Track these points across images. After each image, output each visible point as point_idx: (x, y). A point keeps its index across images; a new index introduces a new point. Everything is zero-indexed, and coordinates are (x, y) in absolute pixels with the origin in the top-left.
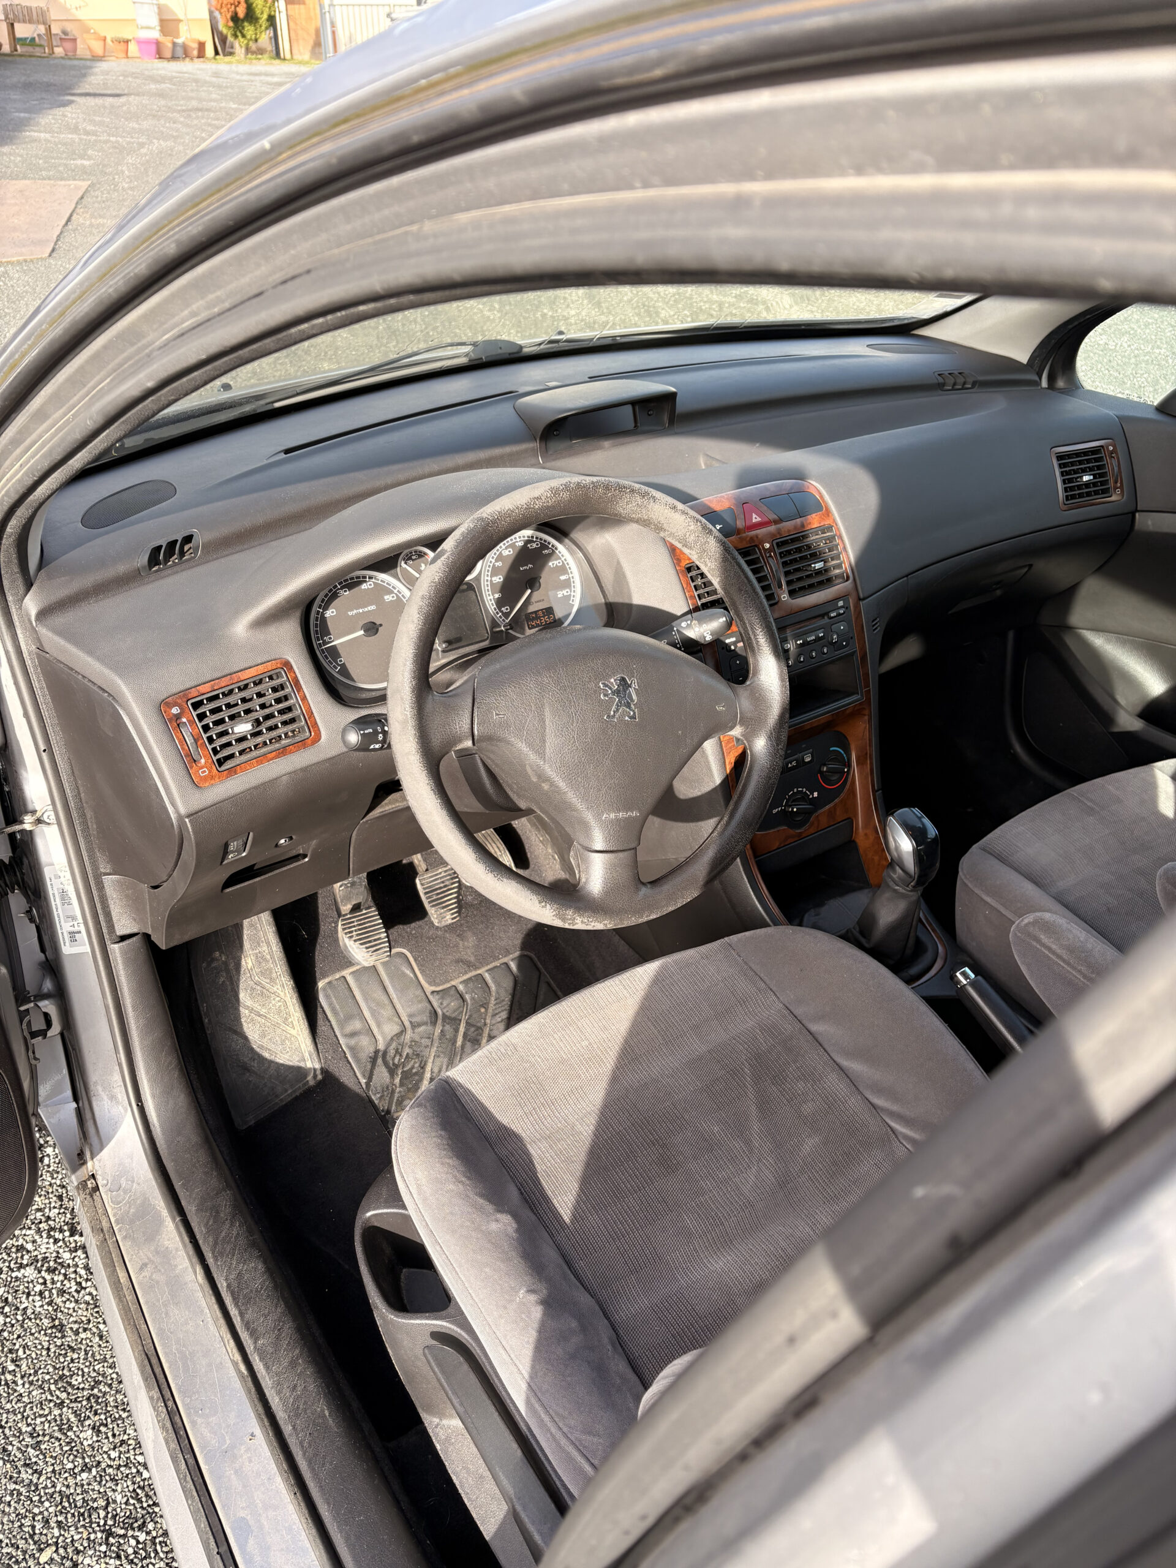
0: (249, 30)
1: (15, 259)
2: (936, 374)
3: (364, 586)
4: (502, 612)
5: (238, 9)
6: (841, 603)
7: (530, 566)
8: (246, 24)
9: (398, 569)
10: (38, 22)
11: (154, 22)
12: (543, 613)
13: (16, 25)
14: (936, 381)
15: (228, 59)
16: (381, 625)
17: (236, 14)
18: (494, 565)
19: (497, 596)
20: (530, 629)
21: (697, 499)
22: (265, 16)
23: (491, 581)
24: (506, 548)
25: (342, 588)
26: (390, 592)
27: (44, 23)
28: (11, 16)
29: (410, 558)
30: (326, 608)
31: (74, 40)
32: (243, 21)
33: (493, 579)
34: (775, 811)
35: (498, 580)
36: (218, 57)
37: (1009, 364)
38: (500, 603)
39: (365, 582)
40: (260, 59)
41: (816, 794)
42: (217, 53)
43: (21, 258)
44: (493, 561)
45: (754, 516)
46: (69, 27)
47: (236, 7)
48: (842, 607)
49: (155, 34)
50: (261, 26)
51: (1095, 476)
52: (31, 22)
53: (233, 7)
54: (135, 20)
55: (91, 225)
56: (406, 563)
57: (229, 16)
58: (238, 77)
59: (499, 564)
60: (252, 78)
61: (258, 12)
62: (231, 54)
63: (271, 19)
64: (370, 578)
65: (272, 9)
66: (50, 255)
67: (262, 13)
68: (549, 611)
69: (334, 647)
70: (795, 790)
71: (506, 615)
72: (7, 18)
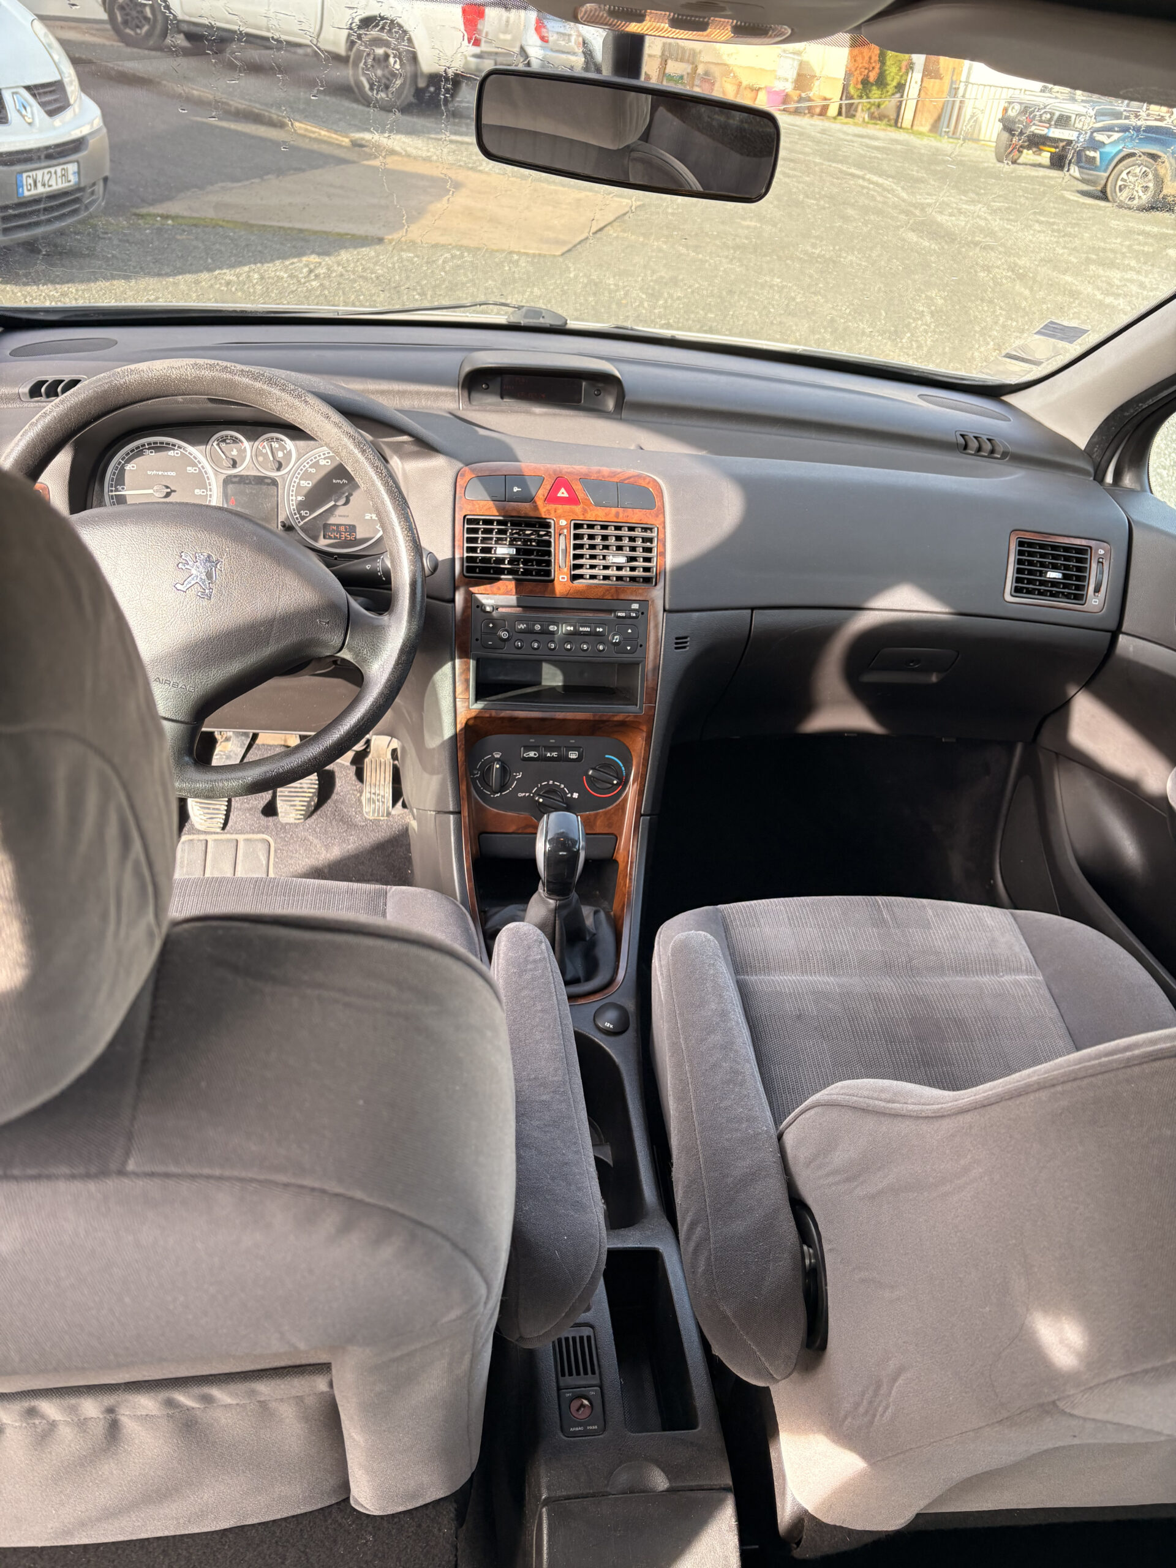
0: (875, 92)
1: (531, 252)
2: (958, 434)
3: (171, 453)
4: (300, 514)
5: (870, 74)
6: (635, 606)
7: (345, 481)
8: (874, 88)
9: (209, 447)
10: (688, 61)
11: (792, 75)
12: (346, 529)
13: (669, 62)
14: (954, 440)
15: (850, 120)
16: (175, 491)
17: (868, 76)
18: (306, 470)
19: (300, 498)
20: (324, 537)
21: (518, 461)
22: (894, 83)
23: (299, 483)
24: (325, 459)
25: (149, 449)
26: (194, 465)
27: (693, 63)
28: (667, 53)
29: (224, 441)
30: (128, 461)
31: (713, 84)
32: (872, 85)
33: (302, 482)
34: (521, 795)
35: (306, 484)
36: (839, 118)
37: (1064, 446)
38: (301, 506)
39: (174, 449)
40: (876, 124)
41: (576, 795)
42: (840, 114)
43: (537, 252)
44: (307, 466)
45: (563, 490)
46: (716, 71)
47: (869, 71)
48: (634, 610)
49: (789, 87)
50: (887, 92)
51: (1065, 576)
52: (682, 60)
53: (867, 71)
54: (774, 71)
55: (617, 237)
56: (218, 445)
57: (860, 79)
58: (842, 136)
59: (313, 470)
60: (855, 139)
61: (889, 78)
62: (853, 116)
63: (900, 88)
64: (179, 447)
65: (904, 78)
66: (563, 254)
67: (892, 80)
68: (352, 528)
69: (124, 496)
70: (551, 782)
71: (303, 518)
72: (663, 54)
